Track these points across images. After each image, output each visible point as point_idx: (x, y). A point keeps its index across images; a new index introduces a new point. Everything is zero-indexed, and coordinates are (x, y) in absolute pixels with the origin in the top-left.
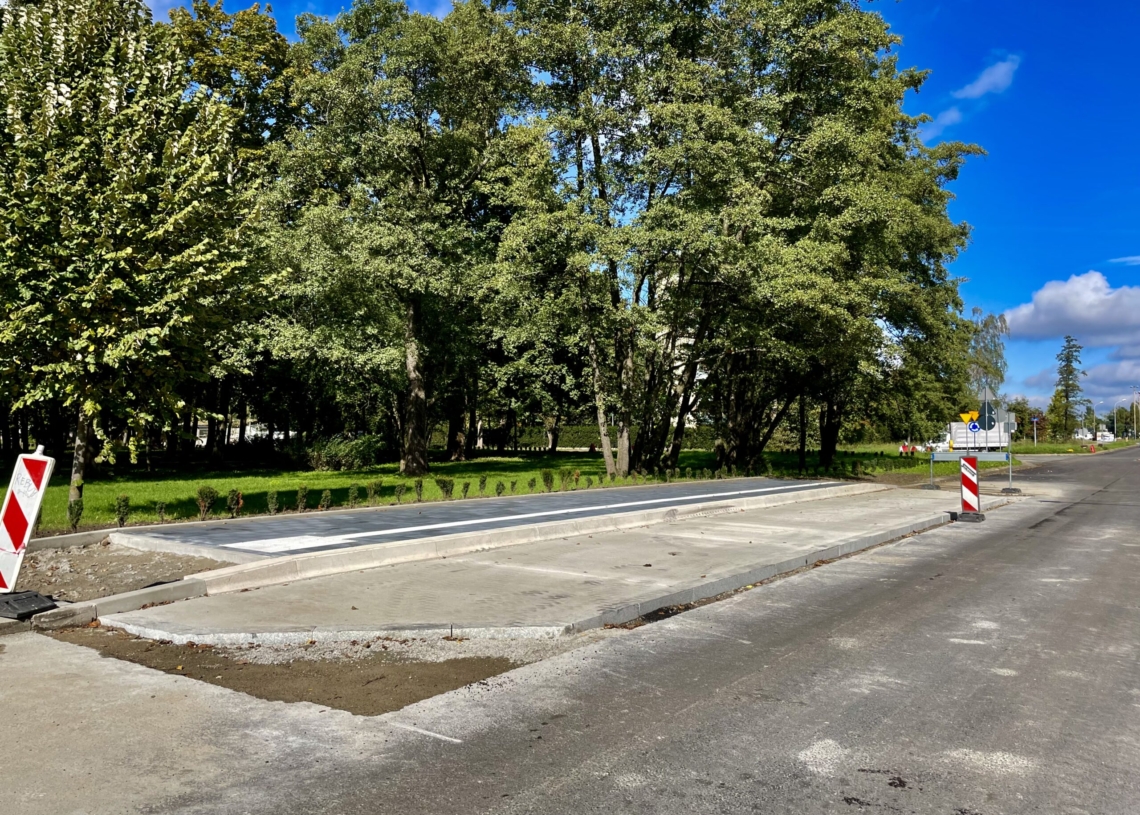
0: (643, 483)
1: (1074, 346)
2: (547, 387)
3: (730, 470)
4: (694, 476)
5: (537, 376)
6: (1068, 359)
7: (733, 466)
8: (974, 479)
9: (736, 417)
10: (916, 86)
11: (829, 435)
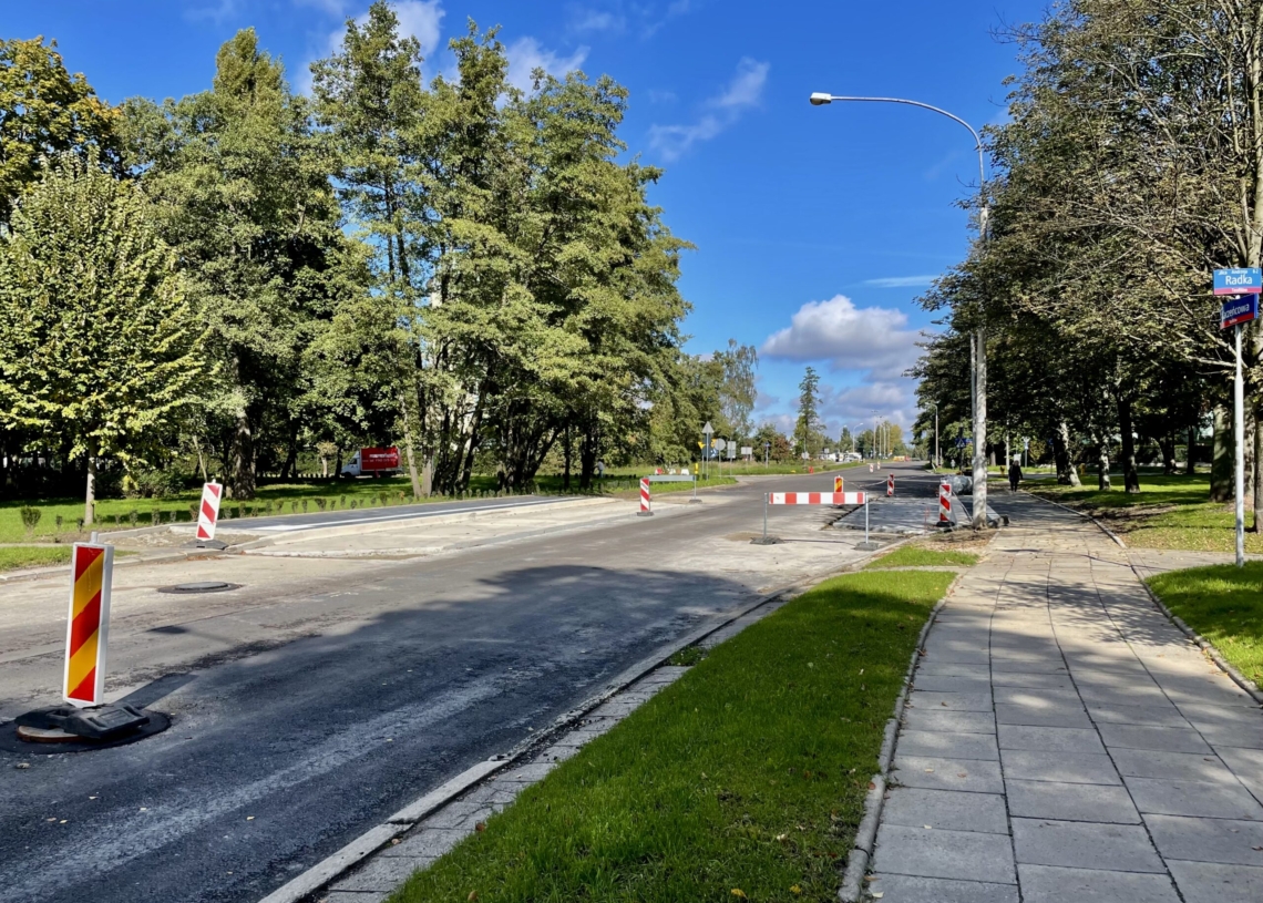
0: (442, 500)
1: (813, 376)
2: (340, 419)
3: (508, 491)
4: (482, 496)
5: (329, 408)
6: (808, 388)
7: (511, 488)
8: (647, 492)
9: (513, 448)
10: (654, 179)
11: (588, 461)
